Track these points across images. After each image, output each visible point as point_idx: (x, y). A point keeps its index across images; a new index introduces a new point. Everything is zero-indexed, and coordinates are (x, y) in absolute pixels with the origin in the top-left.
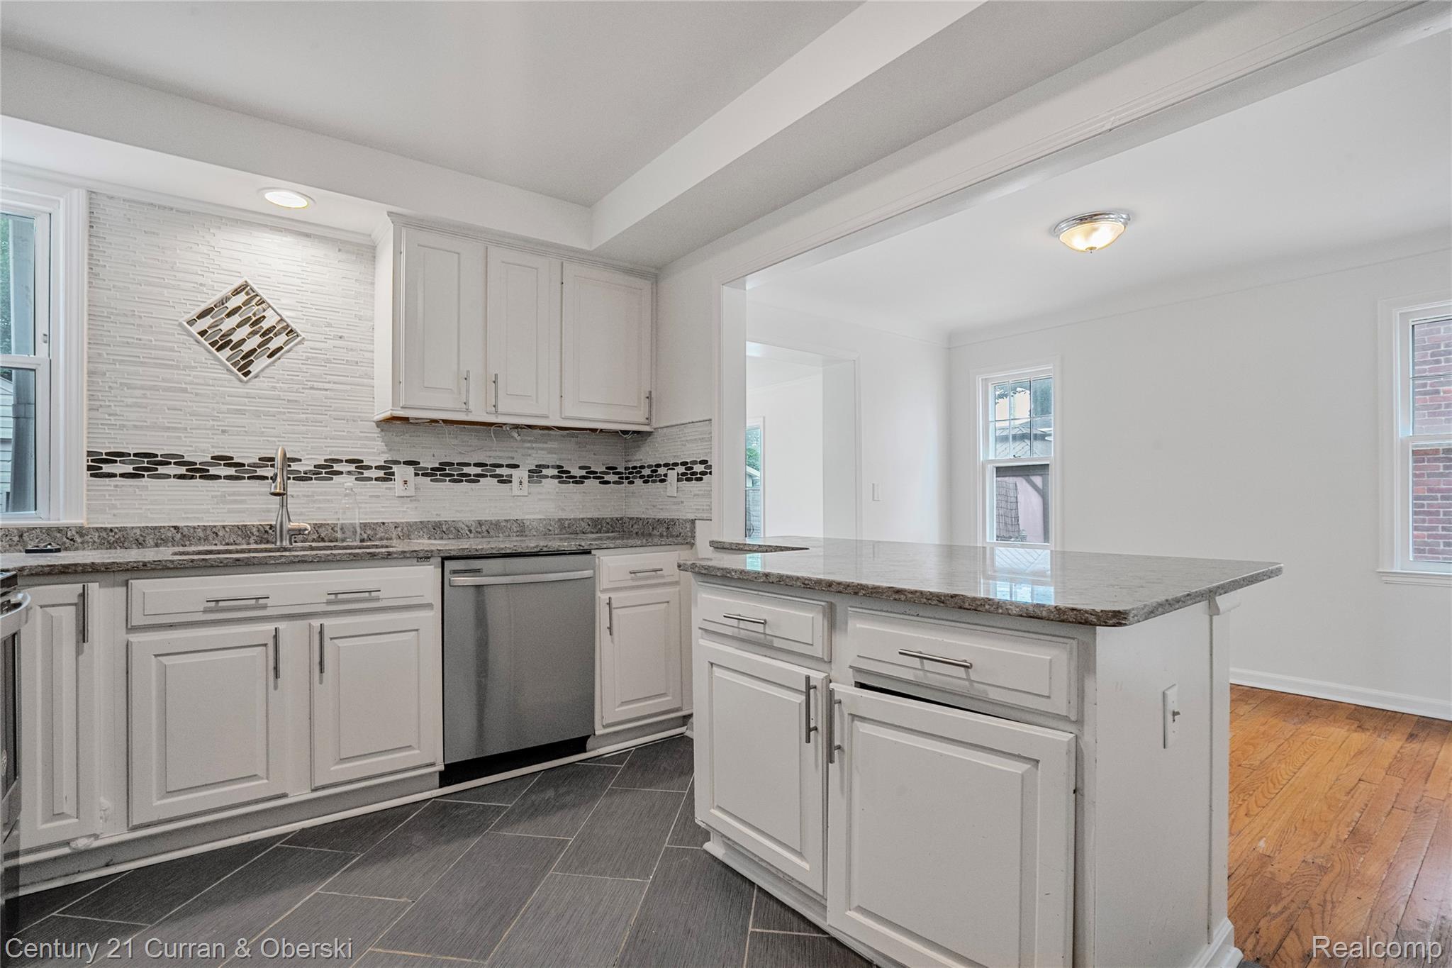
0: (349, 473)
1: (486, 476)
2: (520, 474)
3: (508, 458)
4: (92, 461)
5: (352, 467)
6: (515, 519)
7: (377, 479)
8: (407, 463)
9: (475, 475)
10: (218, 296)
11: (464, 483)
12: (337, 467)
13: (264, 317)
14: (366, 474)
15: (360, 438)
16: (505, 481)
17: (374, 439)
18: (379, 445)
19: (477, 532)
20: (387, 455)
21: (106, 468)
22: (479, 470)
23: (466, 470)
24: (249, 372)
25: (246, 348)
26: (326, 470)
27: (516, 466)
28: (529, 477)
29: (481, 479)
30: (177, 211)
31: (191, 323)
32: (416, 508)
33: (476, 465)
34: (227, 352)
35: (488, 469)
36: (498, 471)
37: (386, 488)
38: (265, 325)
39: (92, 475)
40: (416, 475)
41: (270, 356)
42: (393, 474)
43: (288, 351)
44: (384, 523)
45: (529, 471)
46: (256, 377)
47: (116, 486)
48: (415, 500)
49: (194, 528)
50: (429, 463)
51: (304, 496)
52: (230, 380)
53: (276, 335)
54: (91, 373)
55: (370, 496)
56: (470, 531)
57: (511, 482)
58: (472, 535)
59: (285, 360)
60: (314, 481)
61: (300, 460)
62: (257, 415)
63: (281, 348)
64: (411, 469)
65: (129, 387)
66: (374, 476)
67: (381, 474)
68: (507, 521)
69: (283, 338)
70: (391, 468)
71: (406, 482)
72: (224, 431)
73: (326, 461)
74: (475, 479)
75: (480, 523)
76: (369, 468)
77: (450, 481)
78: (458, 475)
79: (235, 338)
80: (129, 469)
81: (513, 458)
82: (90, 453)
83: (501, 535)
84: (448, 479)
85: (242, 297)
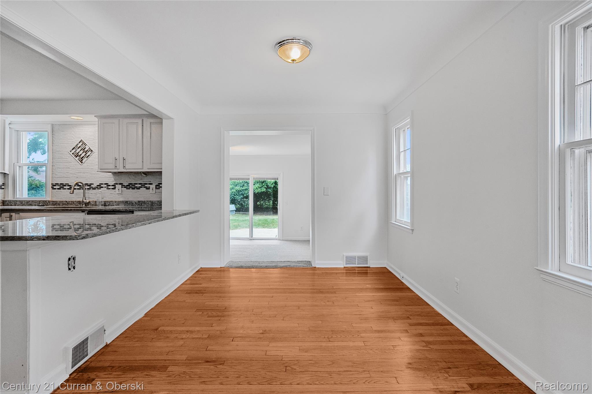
0: (105, 187)
1: (142, 187)
2: (153, 187)
3: (148, 181)
4: (52, 186)
5: (106, 186)
6: (150, 200)
7: (112, 189)
8: (120, 184)
9: (139, 187)
10: (76, 144)
11: (136, 189)
12: (102, 186)
13: (86, 148)
14: (109, 187)
15: (108, 178)
16: (148, 188)
17: (111, 178)
18: (113, 179)
19: (138, 204)
20: (114, 182)
21: (55, 187)
22: (140, 186)
23: (136, 185)
24: (82, 162)
25: (82, 156)
26: (99, 187)
27: (151, 184)
28: (156, 187)
29: (141, 188)
30: (68, 125)
31: (71, 151)
32: (122, 197)
33: (139, 184)
34: (78, 157)
35: (143, 185)
36: (146, 186)
37: (114, 191)
38: (86, 150)
39: (52, 189)
40: (122, 187)
41: (87, 158)
42: (116, 187)
43: (91, 156)
44: (112, 201)
45: (156, 185)
46: (84, 163)
47: (56, 191)
48: (122, 194)
49: (69, 201)
50: (126, 184)
51: (94, 193)
52: (78, 165)
53: (88, 152)
54: (52, 166)
55: (110, 194)
56: (136, 204)
57: (150, 189)
58: (136, 205)
59: (90, 158)
60: (96, 190)
61: (93, 184)
62: (84, 173)
63: (89, 155)
64: (120, 186)
65: (60, 168)
66: (111, 188)
67: (113, 187)
68: (147, 201)
69: (90, 152)
70: (115, 185)
71: (119, 189)
72: (77, 177)
73: (99, 184)
74: (138, 188)
75: (139, 202)
76: (110, 186)
77: (132, 189)
78: (134, 187)
79: (79, 154)
80: (59, 187)
81: (150, 181)
82: (52, 184)
83: (145, 205)
84: (131, 188)
85: (81, 143)
